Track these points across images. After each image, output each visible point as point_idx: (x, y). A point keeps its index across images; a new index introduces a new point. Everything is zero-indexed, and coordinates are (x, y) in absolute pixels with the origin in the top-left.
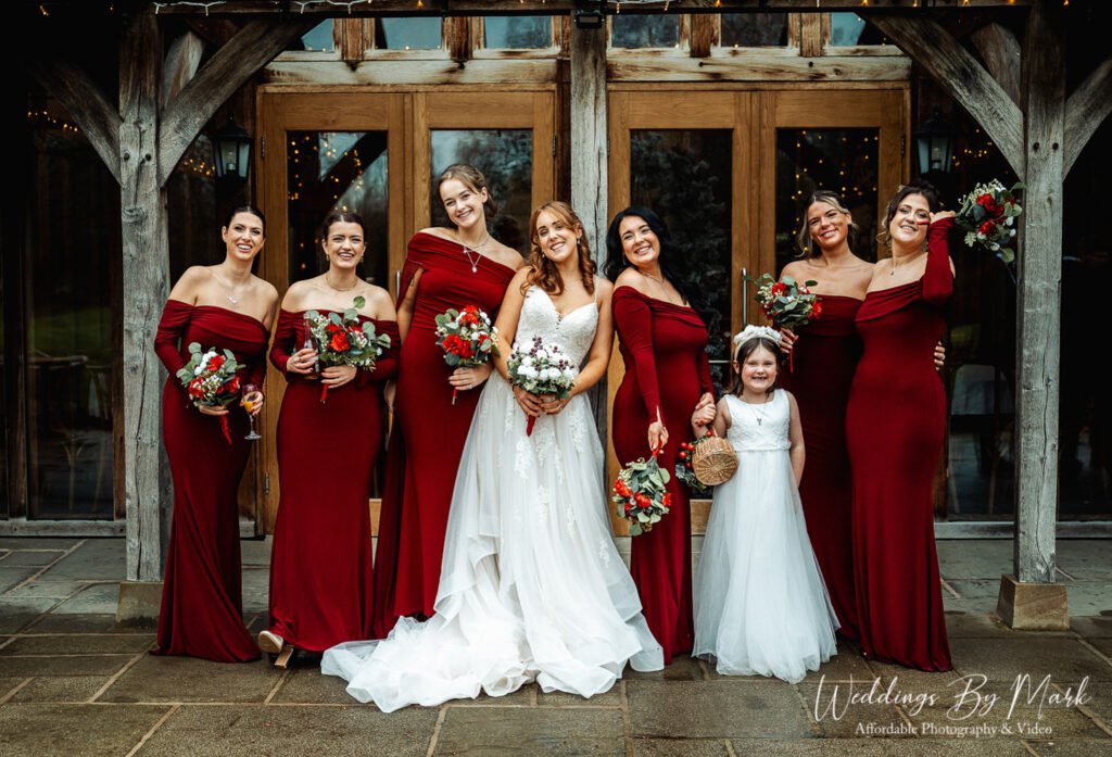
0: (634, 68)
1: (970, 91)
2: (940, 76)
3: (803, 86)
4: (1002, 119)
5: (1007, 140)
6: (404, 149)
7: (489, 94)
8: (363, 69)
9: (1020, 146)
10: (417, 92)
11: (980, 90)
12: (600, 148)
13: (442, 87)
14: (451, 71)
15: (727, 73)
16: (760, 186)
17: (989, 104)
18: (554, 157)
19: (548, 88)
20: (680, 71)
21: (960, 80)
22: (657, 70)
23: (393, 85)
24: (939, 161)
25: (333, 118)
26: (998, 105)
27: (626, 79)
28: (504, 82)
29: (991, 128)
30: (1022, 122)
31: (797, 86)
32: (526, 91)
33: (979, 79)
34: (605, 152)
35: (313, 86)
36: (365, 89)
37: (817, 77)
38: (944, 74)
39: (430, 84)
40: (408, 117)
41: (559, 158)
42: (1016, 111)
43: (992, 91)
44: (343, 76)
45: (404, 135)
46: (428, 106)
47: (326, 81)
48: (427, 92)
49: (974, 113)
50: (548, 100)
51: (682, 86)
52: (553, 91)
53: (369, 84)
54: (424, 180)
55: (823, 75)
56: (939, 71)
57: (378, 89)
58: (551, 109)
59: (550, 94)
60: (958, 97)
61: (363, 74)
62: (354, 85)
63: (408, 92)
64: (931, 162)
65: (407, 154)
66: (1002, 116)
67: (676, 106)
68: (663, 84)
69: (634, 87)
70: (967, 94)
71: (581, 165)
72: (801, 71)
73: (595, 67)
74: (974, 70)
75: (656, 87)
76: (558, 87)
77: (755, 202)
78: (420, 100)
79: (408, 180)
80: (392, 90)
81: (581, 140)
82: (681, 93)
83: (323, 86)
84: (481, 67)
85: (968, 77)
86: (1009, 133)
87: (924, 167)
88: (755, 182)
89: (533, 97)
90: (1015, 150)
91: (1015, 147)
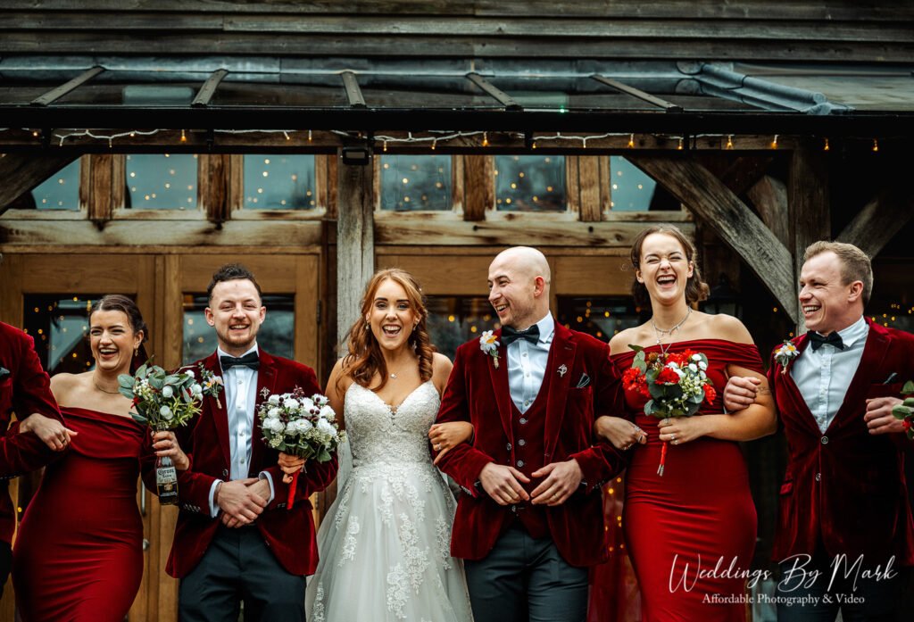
0: (404, 231)
1: (738, 232)
2: (708, 216)
3: (584, 251)
4: (771, 260)
5: (777, 280)
6: (154, 313)
7: (249, 257)
8: (111, 229)
9: (790, 287)
10: (170, 254)
11: (749, 232)
13: (197, 249)
14: (207, 232)
15: (502, 238)
17: (758, 245)
18: (319, 323)
19: (312, 251)
20: (453, 235)
21: (728, 221)
22: (429, 233)
23: (144, 246)
25: (76, 281)
26: (767, 246)
27: (396, 242)
28: (264, 244)
29: (761, 269)
30: (791, 263)
31: (577, 251)
32: (288, 254)
33: (747, 221)
35: (56, 246)
36: (112, 250)
37: (598, 243)
38: (712, 215)
39: (183, 245)
40: (159, 281)
41: (324, 324)
42: (784, 252)
43: (761, 232)
44: (89, 235)
45: (154, 298)
46: (181, 269)
47: (69, 240)
48: (180, 254)
49: (743, 253)
50: (312, 264)
51: (455, 251)
52: (318, 254)
53: (118, 245)
54: (175, 348)
55: (604, 241)
56: (706, 212)
57: (126, 250)
58: (315, 272)
59: (314, 257)
60: (726, 238)
61: (111, 234)
62: (101, 246)
63: (160, 254)
65: (157, 319)
66: (771, 256)
67: (449, 271)
68: (435, 248)
69: (405, 250)
70: (736, 235)
71: (347, 301)
72: (582, 237)
73: (362, 204)
74: (741, 212)
75: (427, 251)
76: (323, 250)
78: (173, 263)
79: (158, 347)
80: (142, 251)
81: (348, 276)
82: (454, 258)
83: (67, 246)
84: (240, 228)
85: (735, 219)
86: (779, 274)
89: (296, 260)
90: (785, 290)
91: (785, 287)
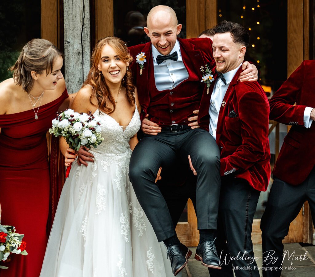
16: (206, 2)
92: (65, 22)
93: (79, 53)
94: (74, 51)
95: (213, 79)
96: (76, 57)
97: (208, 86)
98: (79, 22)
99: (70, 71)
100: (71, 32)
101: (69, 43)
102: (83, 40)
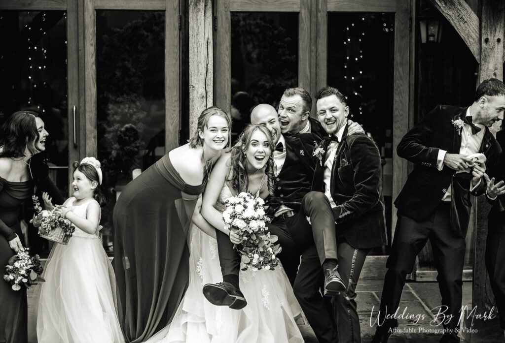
1: (446, 4)
4: (466, 22)
6: (78, 23)
9: (477, 39)
11: (452, 3)
12: (208, 39)
16: (317, 51)
17: (458, 12)
18: (180, 29)
24: (433, 36)
26: (464, 13)
29: (459, 27)
30: (478, 24)
34: (211, 41)
40: (80, 2)
42: (474, 17)
43: (460, 4)
45: (78, 14)
49: (448, 18)
54: (92, 45)
60: (438, 7)
64: (428, 36)
65: (79, 27)
66: (466, 20)
70: (444, 6)
71: (196, 50)
77: (313, 61)
79: (81, 45)
81: (195, 33)
86: (470, 31)
87: (424, 40)
88: (313, 48)
90: (474, 42)
91: (474, 40)
92: (190, 67)
93: (202, 97)
94: (199, 95)
95: (324, 152)
96: (201, 100)
97: (321, 159)
98: (204, 68)
99: (195, 114)
100: (196, 77)
101: (194, 87)
102: (206, 84)
